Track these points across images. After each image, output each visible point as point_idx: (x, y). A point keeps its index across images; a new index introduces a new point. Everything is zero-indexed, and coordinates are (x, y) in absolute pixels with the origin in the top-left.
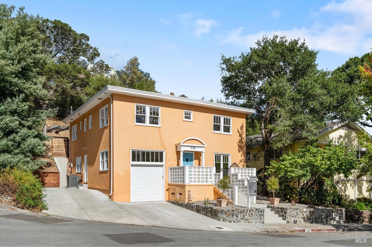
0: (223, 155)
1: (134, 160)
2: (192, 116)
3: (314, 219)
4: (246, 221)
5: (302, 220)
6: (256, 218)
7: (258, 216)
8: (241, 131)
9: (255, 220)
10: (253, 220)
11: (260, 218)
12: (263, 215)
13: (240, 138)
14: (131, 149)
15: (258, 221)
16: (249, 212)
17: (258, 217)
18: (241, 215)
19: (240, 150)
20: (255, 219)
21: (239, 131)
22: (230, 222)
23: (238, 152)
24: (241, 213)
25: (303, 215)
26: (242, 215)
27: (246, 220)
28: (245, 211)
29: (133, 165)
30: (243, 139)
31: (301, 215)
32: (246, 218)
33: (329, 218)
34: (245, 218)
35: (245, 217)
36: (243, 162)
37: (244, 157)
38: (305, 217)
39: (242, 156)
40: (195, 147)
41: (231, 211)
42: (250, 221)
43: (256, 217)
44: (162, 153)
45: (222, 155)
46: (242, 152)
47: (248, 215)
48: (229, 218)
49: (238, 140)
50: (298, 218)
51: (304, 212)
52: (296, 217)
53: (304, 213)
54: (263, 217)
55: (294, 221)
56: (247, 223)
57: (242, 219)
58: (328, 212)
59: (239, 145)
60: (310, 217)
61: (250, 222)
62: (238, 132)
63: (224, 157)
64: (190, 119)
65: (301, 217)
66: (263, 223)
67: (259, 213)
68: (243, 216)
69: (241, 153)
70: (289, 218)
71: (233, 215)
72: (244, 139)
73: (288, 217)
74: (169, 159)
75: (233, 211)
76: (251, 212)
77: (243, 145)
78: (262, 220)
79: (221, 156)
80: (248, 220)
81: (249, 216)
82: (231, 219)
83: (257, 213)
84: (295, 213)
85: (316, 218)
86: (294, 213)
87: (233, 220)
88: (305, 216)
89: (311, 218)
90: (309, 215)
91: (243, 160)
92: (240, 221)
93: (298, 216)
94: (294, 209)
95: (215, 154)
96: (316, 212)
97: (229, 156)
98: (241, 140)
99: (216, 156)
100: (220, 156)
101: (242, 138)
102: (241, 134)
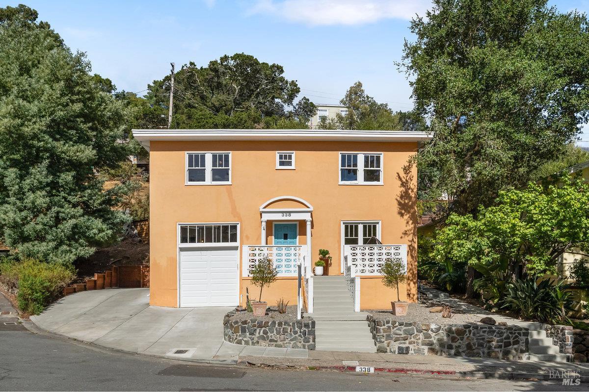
0: (362, 223)
1: (184, 240)
2: (293, 160)
3: (464, 348)
4: (272, 343)
5: (426, 348)
6: (295, 339)
7: (299, 333)
8: (405, 176)
9: (292, 342)
10: (287, 341)
11: (305, 338)
12: (312, 333)
13: (403, 189)
14: (179, 224)
15: (299, 345)
16: (277, 326)
17: (300, 336)
18: (259, 332)
19: (403, 212)
20: (291, 340)
21: (401, 176)
22: (239, 342)
23: (399, 216)
24: (260, 326)
25: (428, 336)
26: (262, 332)
27: (271, 341)
28: (270, 324)
29: (182, 249)
30: (410, 191)
31: (421, 336)
32: (270, 338)
33: (516, 346)
34: (268, 337)
35: (269, 334)
36: (412, 235)
37: (413, 226)
38: (435, 341)
39: (408, 223)
40: (290, 212)
41: (240, 324)
42: (279, 343)
43: (294, 336)
44: (234, 227)
45: (359, 223)
46: (408, 215)
47: (275, 331)
48: (237, 336)
49: (399, 194)
50: (410, 343)
51: (432, 330)
52: (407, 342)
53: (430, 332)
54: (311, 337)
55: (400, 348)
56: (273, 348)
57: (263, 338)
58: (511, 333)
59: (400, 203)
60: (450, 342)
61: (280, 346)
62: (399, 177)
63: (365, 227)
64: (291, 165)
65: (420, 341)
66: (312, 348)
67: (300, 328)
68: (265, 333)
69: (406, 217)
70: (386, 342)
71: (244, 331)
72: (412, 191)
73: (383, 340)
74: (247, 237)
75: (245, 322)
76: (283, 326)
77: (411, 203)
78: (309, 342)
79: (359, 225)
80: (276, 341)
81: (279, 333)
82: (241, 338)
83: (297, 329)
84: (402, 332)
85: (469, 346)
86: (398, 332)
87: (245, 339)
88: (433, 339)
89: (454, 344)
90: (445, 338)
91: (411, 230)
92: (258, 342)
93: (412, 339)
94: (401, 324)
95: (344, 223)
96: (470, 332)
97: (377, 225)
98: (406, 192)
99: (346, 227)
100: (356, 227)
101: (410, 189)
102: (404, 180)
